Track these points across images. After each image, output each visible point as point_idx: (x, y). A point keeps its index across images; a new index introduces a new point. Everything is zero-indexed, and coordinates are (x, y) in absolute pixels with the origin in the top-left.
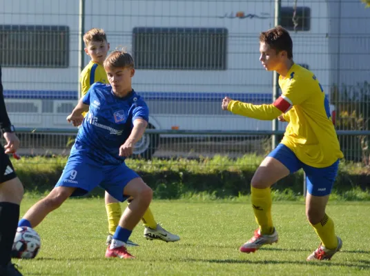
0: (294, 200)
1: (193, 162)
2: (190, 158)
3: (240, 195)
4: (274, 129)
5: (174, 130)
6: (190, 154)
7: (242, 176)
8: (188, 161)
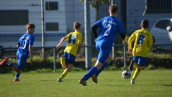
0: (51, 72)
1: (14, 60)
2: (12, 58)
3: (31, 71)
4: (43, 46)
5: (10, 48)
6: (12, 56)
7: (32, 64)
8: (12, 59)
